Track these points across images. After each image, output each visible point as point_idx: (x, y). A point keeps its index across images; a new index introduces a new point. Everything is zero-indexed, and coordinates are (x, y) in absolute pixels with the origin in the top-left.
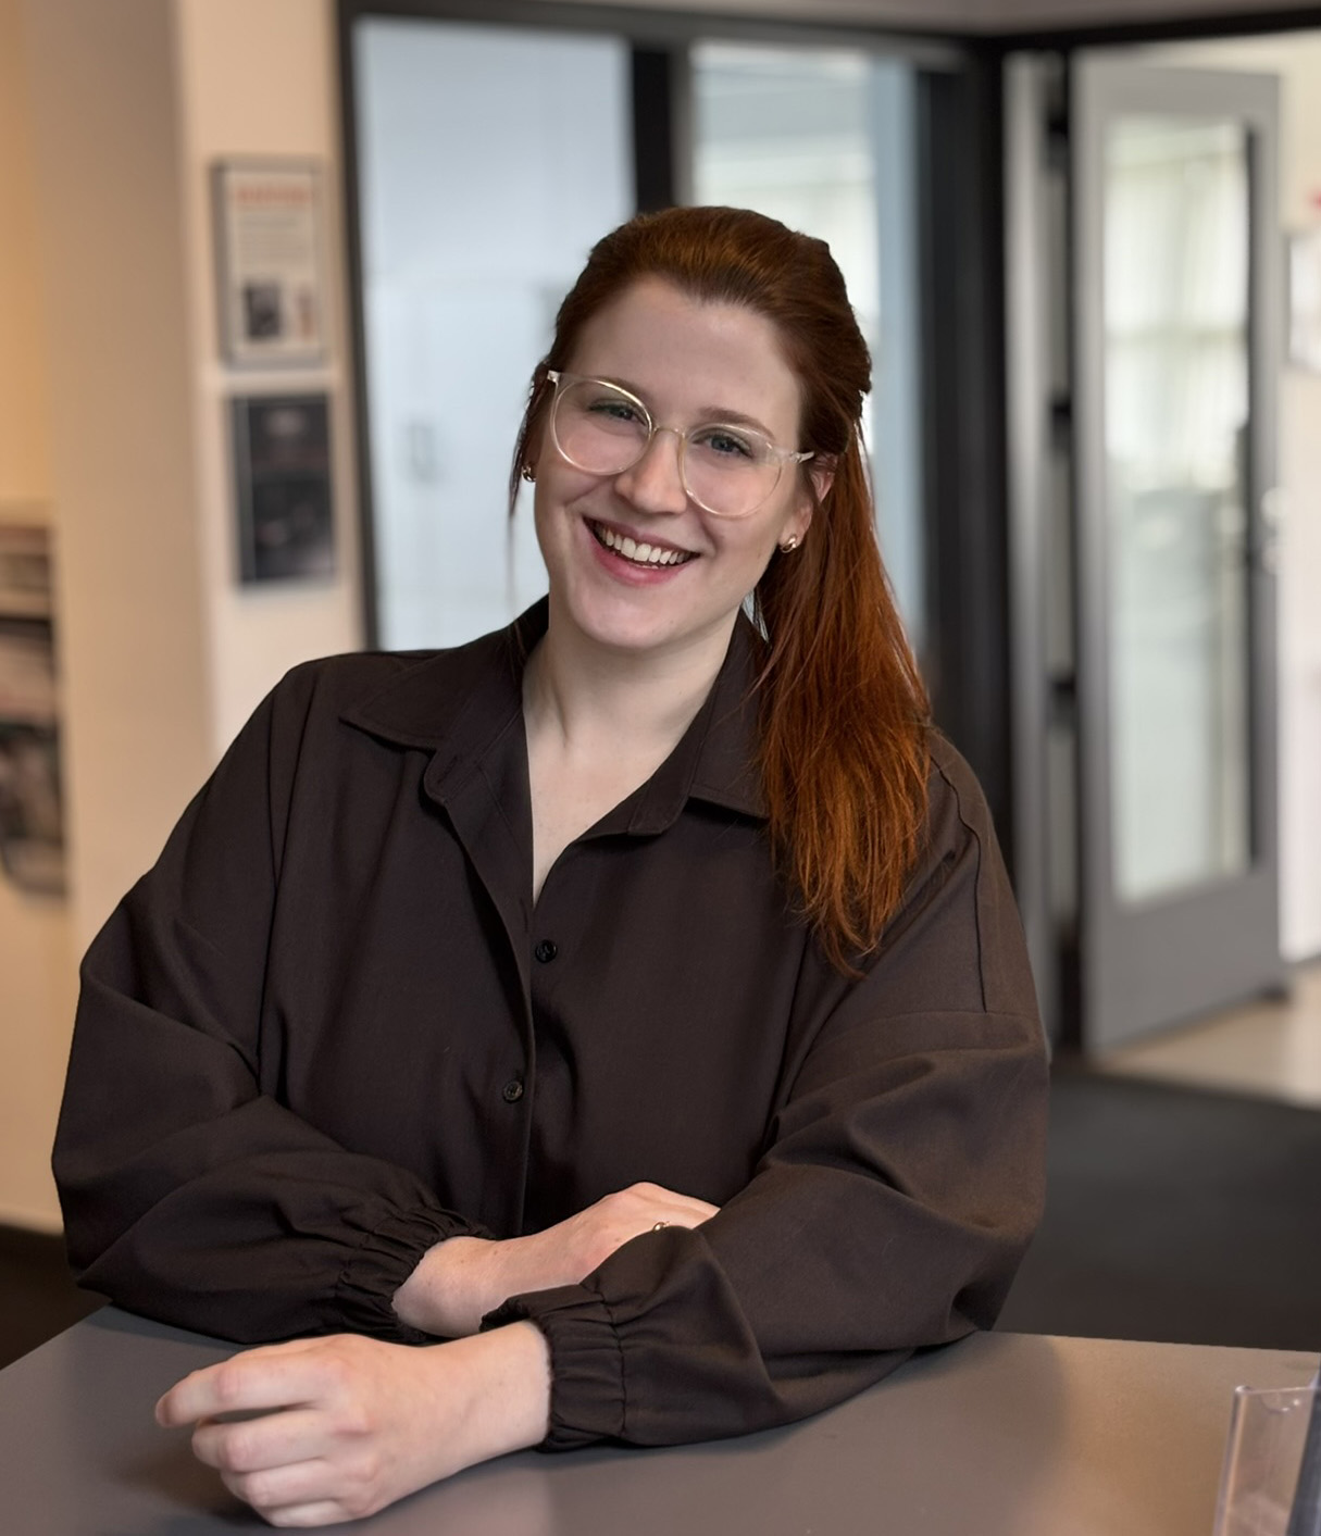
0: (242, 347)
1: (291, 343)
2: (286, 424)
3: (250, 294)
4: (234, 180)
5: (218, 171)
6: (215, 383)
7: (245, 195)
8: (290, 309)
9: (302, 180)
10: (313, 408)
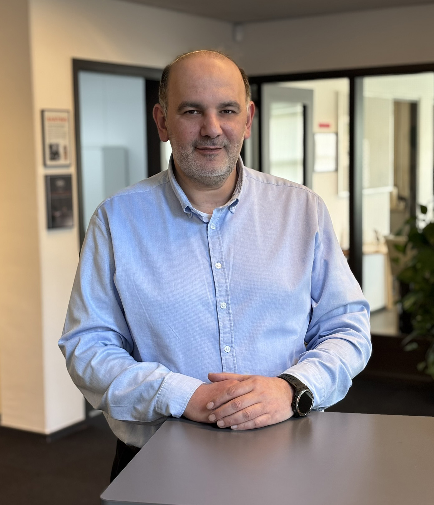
0: (49, 162)
1: (62, 161)
2: (60, 183)
3: (51, 147)
4: (47, 114)
5: (43, 112)
6: (41, 172)
7: (50, 119)
8: (61, 151)
9: (65, 115)
10: (67, 179)
